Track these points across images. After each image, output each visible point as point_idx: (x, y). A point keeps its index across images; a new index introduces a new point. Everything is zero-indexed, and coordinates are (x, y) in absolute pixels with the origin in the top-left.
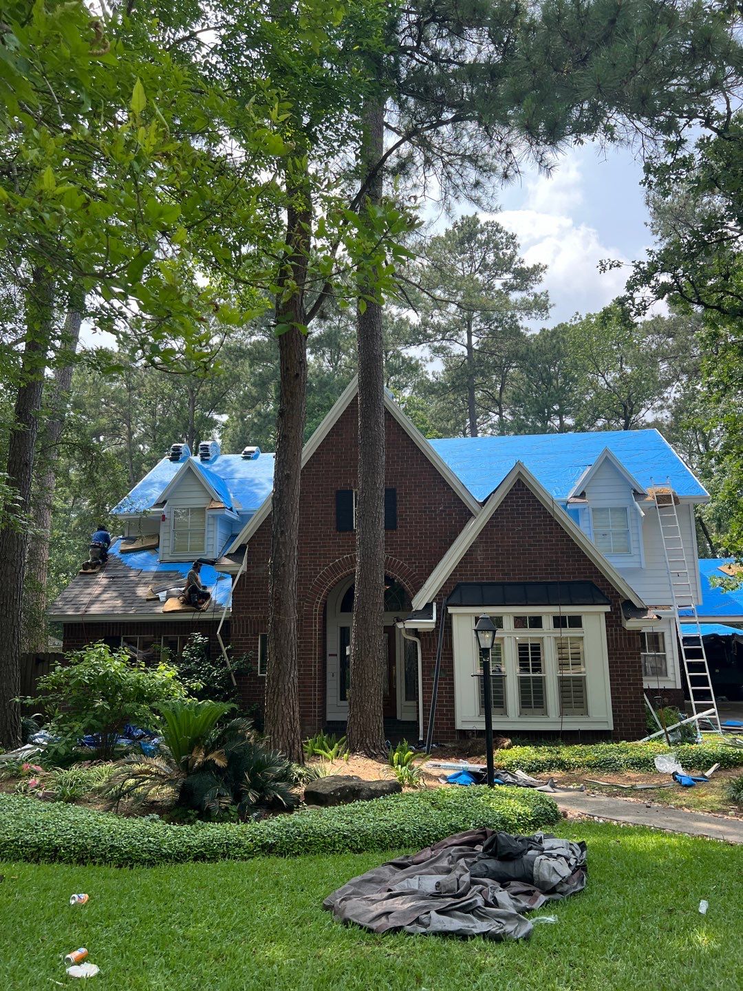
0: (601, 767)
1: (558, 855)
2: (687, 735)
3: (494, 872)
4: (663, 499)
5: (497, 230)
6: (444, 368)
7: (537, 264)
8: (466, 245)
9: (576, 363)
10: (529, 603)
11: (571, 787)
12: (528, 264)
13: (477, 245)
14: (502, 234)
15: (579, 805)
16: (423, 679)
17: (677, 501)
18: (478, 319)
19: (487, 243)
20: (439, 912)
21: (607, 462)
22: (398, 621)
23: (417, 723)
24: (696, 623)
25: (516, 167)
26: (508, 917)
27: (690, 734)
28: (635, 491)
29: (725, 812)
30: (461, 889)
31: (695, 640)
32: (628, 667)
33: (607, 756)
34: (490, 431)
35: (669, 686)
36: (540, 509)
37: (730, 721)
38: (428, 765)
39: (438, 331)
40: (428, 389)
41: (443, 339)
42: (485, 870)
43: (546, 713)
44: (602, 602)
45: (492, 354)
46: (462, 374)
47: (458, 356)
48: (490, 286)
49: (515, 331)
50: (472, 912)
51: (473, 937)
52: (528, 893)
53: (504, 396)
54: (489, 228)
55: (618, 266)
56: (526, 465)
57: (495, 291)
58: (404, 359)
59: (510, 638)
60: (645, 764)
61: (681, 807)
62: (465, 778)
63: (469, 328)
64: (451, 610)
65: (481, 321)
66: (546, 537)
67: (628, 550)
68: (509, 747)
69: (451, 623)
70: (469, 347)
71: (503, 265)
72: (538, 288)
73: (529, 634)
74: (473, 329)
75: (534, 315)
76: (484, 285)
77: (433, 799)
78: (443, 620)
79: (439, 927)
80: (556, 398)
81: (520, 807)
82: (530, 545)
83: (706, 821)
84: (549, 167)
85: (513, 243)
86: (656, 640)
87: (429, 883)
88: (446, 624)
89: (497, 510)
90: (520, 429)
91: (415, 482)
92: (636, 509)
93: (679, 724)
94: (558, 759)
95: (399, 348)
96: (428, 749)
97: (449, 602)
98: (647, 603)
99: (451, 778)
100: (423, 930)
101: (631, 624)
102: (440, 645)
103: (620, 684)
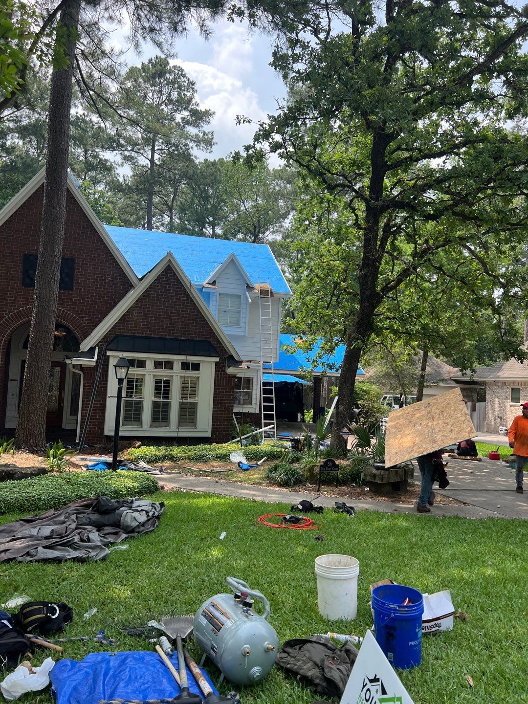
0: (196, 459)
1: (142, 510)
2: (255, 440)
3: (94, 522)
4: (264, 292)
5: (182, 74)
6: (132, 173)
7: (208, 109)
8: (157, 80)
9: (226, 190)
10: (166, 352)
11: (174, 471)
12: (202, 108)
13: (165, 82)
14: (185, 79)
15: (174, 482)
16: (83, 401)
17: (272, 295)
18: (160, 141)
19: (173, 83)
20: (45, 547)
21: (232, 262)
22: (67, 359)
23: (76, 431)
24: (271, 373)
25: (183, 25)
26: (94, 548)
27: (257, 440)
28: (248, 285)
29: (261, 484)
30: (68, 533)
31: (270, 384)
32: (226, 397)
33: (202, 453)
34: (161, 228)
35: (252, 411)
36: (181, 288)
37: (284, 433)
38: (76, 459)
39: (129, 143)
40: (116, 187)
41: (132, 150)
42: (88, 520)
43: (168, 426)
44: (214, 355)
45: (169, 170)
46: (144, 181)
47: (143, 166)
48: (172, 117)
49: (187, 157)
50: (70, 546)
51: (66, 561)
52: (116, 533)
53: (175, 204)
54: (176, 71)
55: (249, 122)
56: (175, 256)
57: (175, 123)
58: (101, 160)
59: (149, 375)
60: (224, 457)
61: (236, 482)
62: (101, 466)
63: (153, 146)
64: (109, 353)
65: (163, 143)
66: (183, 308)
67: (238, 324)
68: (139, 447)
69: (108, 362)
70: (152, 161)
71: (183, 103)
72: (206, 128)
73: (163, 373)
74: (156, 148)
75: (201, 147)
76: (168, 115)
77: (69, 479)
78: (102, 360)
79: (43, 556)
80: (210, 212)
81: (131, 483)
82: (172, 313)
83: (247, 489)
84: (208, 32)
85: (193, 88)
86: (248, 382)
87: (46, 531)
88: (104, 362)
89: (151, 285)
90: (183, 230)
91: (91, 256)
92: (247, 297)
93: (251, 434)
94: (170, 455)
95: (97, 150)
96: (81, 449)
97: (108, 348)
98: (242, 358)
99: (91, 467)
100: (31, 559)
101: (231, 371)
102: (97, 377)
103: (219, 408)
